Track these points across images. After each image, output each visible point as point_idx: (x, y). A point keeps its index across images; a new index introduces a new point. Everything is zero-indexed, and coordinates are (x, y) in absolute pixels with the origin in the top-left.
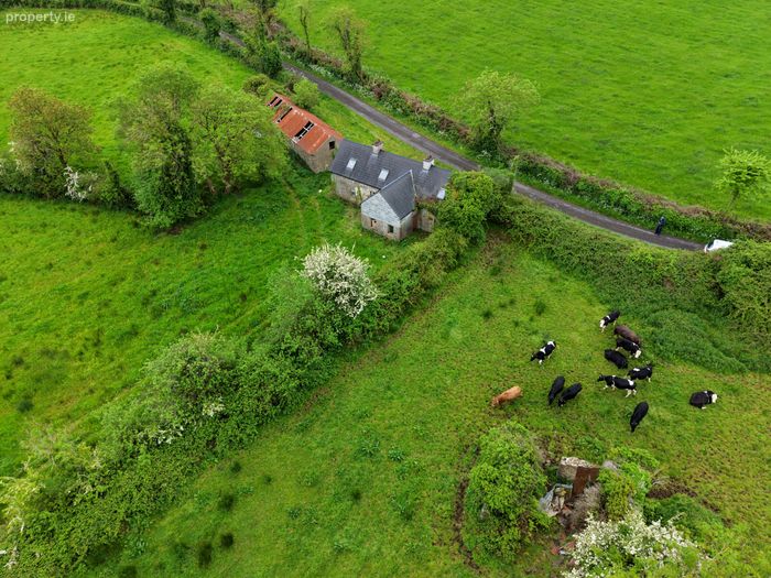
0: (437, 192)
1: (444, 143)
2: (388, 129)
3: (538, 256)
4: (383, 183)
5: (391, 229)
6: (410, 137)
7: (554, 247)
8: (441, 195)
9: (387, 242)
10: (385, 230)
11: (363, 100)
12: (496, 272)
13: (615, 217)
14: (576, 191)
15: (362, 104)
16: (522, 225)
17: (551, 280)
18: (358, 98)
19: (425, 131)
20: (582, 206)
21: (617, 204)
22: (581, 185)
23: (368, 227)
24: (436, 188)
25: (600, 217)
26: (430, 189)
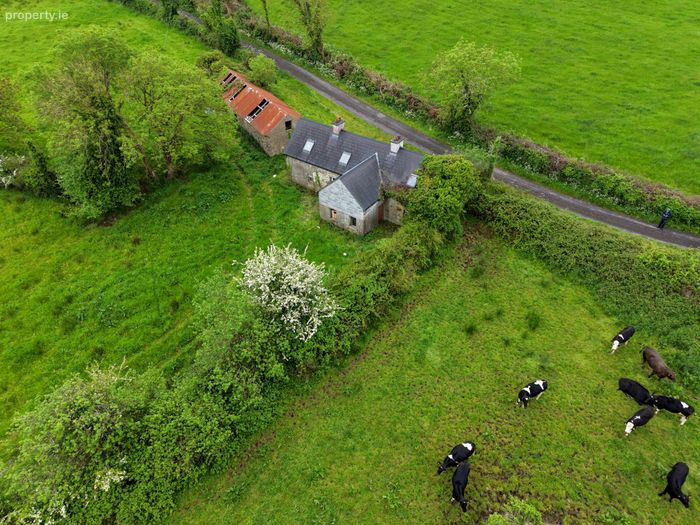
0: (407, 179)
1: (411, 124)
2: (350, 109)
3: (526, 255)
4: (345, 168)
5: (353, 221)
6: (373, 116)
7: (545, 244)
8: (412, 182)
9: (349, 236)
10: (346, 222)
11: (323, 79)
12: (477, 274)
13: (609, 207)
14: (563, 177)
15: (323, 83)
16: (506, 217)
17: (544, 285)
18: (320, 77)
19: (390, 111)
20: (570, 194)
21: (611, 193)
22: (568, 171)
23: (327, 218)
24: (405, 174)
25: (592, 208)
26: (399, 175)
